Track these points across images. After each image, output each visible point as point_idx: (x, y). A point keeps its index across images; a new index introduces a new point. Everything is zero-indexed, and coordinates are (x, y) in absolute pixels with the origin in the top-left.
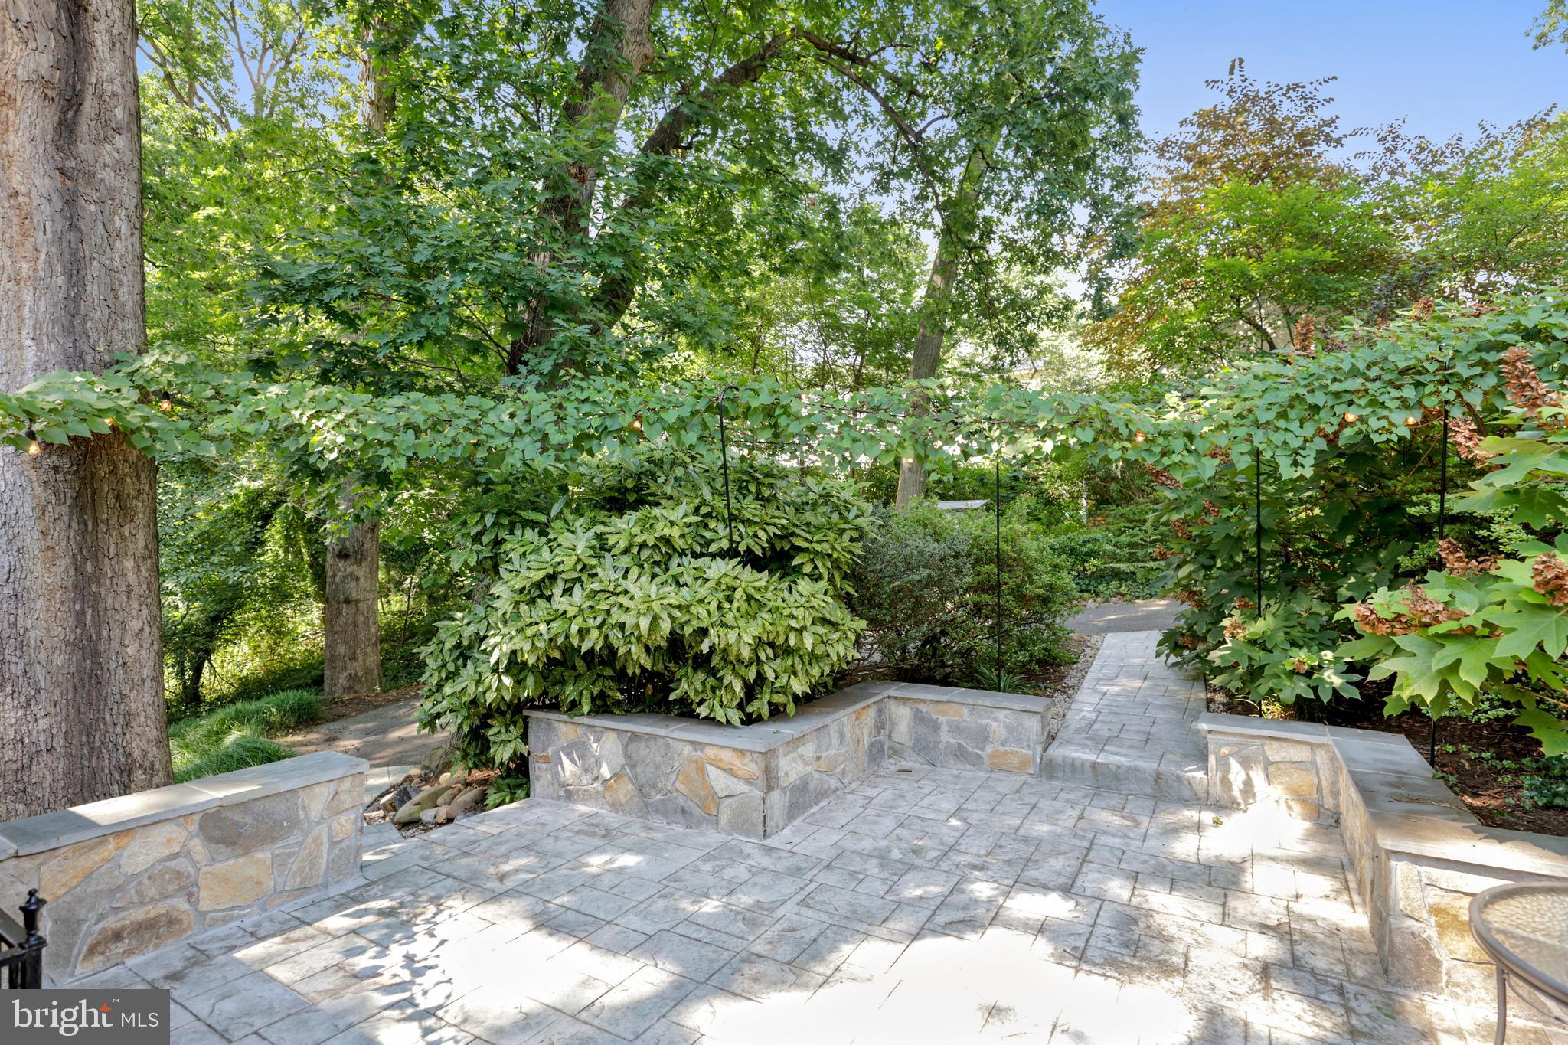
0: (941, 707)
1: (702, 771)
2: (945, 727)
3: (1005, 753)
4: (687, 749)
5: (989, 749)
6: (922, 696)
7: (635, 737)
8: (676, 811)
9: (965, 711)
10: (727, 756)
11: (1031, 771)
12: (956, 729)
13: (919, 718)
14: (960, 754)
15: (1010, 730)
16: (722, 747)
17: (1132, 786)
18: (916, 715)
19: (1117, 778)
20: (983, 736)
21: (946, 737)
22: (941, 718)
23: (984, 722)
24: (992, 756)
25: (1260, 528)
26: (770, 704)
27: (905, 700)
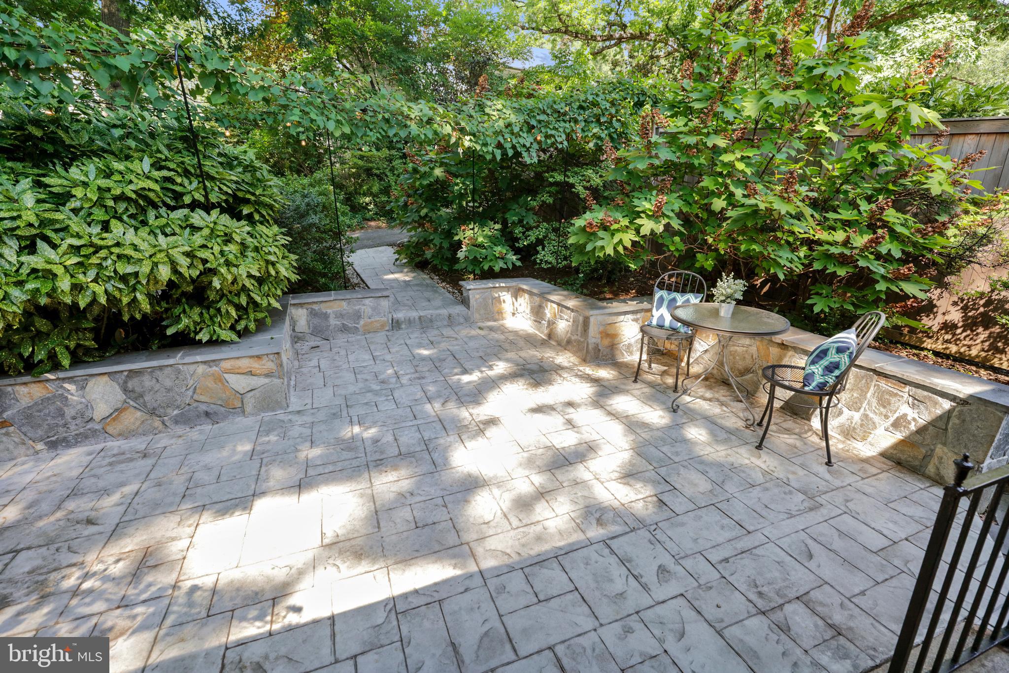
0: (328, 304)
1: (219, 379)
2: (332, 316)
3: (372, 322)
4: (201, 369)
5: (362, 322)
6: (315, 300)
7: (133, 373)
8: (198, 416)
9: (344, 304)
10: (245, 364)
11: (387, 328)
12: (339, 316)
13: (313, 314)
14: (344, 329)
15: (374, 309)
16: (238, 358)
17: (439, 323)
18: (311, 313)
19: (431, 321)
20: (358, 316)
21: (333, 322)
22: (329, 311)
23: (357, 308)
24: (364, 325)
25: (474, 189)
26: (255, 320)
27: (301, 305)
